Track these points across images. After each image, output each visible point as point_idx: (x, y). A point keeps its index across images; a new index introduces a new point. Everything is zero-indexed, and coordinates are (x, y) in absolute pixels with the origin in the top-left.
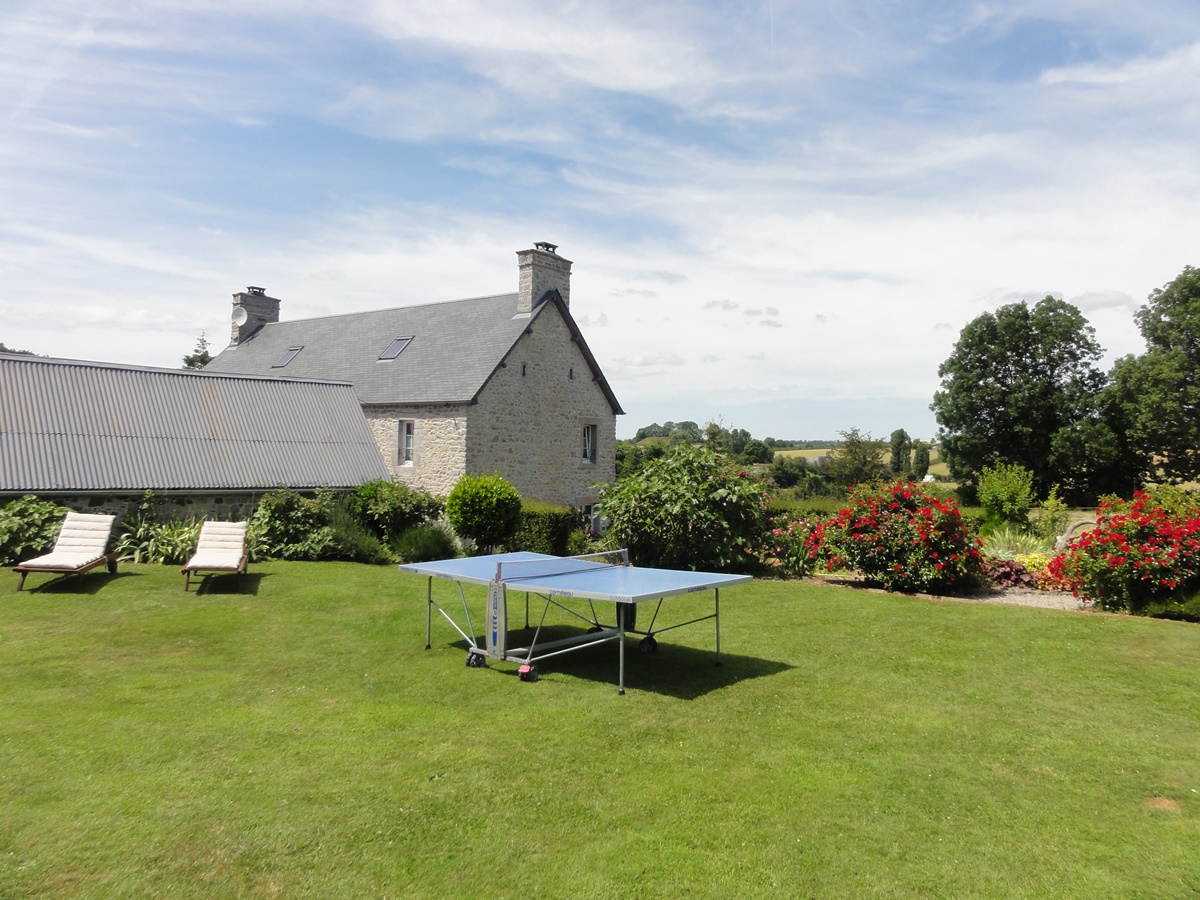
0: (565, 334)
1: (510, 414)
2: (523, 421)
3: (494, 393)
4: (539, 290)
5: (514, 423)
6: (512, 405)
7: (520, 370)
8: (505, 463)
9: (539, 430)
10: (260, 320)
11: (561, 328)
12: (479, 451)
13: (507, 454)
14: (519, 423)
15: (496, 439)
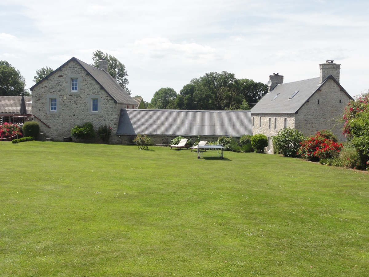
0: (338, 89)
1: (312, 116)
2: (318, 118)
3: (306, 110)
4: (325, 76)
5: (314, 118)
6: (313, 113)
7: (317, 102)
8: (310, 131)
9: (325, 120)
10: (277, 83)
11: (335, 87)
12: (300, 127)
13: (311, 128)
14: (316, 119)
15: (307, 123)
